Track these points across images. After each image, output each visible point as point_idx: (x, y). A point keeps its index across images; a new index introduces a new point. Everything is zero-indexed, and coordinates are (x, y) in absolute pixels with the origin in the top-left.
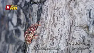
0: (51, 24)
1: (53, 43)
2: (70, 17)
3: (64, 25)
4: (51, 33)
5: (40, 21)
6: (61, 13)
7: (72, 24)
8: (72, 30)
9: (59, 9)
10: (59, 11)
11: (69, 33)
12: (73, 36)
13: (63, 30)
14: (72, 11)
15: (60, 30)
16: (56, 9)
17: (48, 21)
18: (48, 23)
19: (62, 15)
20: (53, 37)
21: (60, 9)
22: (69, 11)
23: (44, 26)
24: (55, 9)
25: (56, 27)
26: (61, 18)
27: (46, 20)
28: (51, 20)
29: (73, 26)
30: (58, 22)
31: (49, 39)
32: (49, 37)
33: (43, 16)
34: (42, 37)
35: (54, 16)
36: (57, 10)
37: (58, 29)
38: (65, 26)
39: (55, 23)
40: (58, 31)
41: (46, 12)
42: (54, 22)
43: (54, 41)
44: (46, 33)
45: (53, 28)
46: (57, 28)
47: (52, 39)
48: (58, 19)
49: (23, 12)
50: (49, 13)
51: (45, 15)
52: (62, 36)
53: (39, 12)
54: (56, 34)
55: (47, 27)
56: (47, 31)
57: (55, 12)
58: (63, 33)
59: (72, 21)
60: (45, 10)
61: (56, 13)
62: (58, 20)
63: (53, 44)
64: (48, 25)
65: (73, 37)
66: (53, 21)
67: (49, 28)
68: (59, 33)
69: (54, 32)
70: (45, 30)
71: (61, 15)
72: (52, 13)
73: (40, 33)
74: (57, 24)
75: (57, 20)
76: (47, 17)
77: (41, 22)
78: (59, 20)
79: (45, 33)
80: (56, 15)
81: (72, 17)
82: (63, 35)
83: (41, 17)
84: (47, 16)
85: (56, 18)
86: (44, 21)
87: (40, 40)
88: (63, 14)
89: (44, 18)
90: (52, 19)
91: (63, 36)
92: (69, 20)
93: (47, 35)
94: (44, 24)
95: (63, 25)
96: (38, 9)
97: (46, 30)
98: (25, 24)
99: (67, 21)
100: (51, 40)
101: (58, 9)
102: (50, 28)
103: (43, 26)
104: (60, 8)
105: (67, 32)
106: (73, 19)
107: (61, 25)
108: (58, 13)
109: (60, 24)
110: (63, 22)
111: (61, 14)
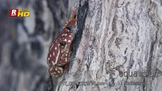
0: (108, 39)
1: (113, 80)
2: (152, 24)
3: (138, 41)
4: (108, 58)
5: (84, 32)
6: (131, 15)
7: (154, 39)
8: (155, 53)
9: (126, 7)
10: (127, 10)
11: (148, 59)
12: (158, 67)
13: (136, 52)
14: (155, 11)
15: (129, 51)
16: (120, 6)
17: (101, 32)
18: (103, 36)
19: (133, 19)
20: (112, 67)
21: (128, 7)
22: (150, 10)
23: (93, 42)
24: (117, 6)
25: (120, 46)
26: (131, 27)
27: (97, 30)
28: (108, 29)
29: (157, 44)
30: (124, 34)
31: (104, 70)
32: (104, 67)
33: (90, 23)
34: (88, 67)
35: (114, 20)
36: (121, 9)
37: (125, 49)
38: (139, 43)
39: (118, 37)
40: (124, 55)
41: (98, 12)
42: (114, 35)
43: (114, 77)
44: (97, 59)
45: (113, 47)
46: (123, 48)
47: (111, 72)
48: (125, 28)
49: (49, 6)
50: (105, 14)
51: (94, 19)
52: (132, 65)
53: (83, 11)
54: (120, 61)
55: (100, 46)
56: (99, 54)
57: (116, 12)
58: (135, 59)
59: (154, 33)
60: (96, 8)
61: (120, 14)
62: (124, 31)
63: (113, 83)
64: (101, 42)
65: (157, 69)
66: (112, 33)
67: (104, 46)
68: (125, 58)
69: (114, 57)
70: (95, 52)
71: (131, 20)
72: (110, 15)
73: (85, 59)
74: (121, 40)
75: (123, 29)
76: (99, 25)
77: (86, 36)
78: (126, 31)
79: (94, 59)
80: (119, 19)
81: (155, 23)
82: (135, 63)
83: (86, 24)
84: (99, 22)
85: (119, 26)
86: (93, 32)
87: (83, 73)
88: (136, 16)
89: (93, 25)
90: (110, 27)
91: (134, 66)
92: (148, 31)
93: (98, 63)
94: (92, 38)
95: (134, 41)
96: (80, 5)
97: (97, 52)
98: (52, 31)
99: (144, 32)
100: (107, 73)
101: (124, 5)
102: (106, 46)
103: (91, 43)
104: (129, 3)
105: (144, 57)
106: (158, 29)
107: (130, 41)
108: (123, 15)
109: (128, 39)
110: (135, 36)
111: (130, 18)
